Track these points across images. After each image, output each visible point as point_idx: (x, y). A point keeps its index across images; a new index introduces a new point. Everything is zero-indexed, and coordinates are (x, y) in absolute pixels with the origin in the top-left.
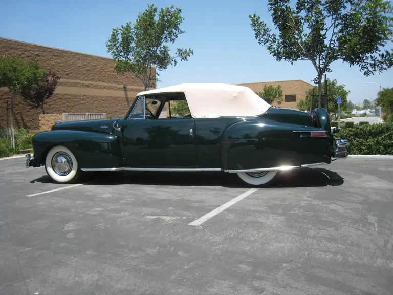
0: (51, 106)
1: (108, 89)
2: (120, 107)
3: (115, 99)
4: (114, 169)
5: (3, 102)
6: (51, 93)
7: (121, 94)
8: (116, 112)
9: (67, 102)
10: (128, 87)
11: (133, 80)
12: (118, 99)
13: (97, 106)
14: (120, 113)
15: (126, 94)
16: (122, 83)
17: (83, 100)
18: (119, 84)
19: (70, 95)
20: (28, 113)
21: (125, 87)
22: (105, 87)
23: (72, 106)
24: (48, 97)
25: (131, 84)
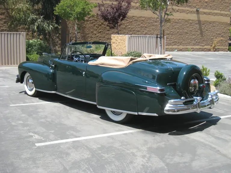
0: (127, 27)
1: (181, 12)
2: (191, 29)
3: (186, 21)
4: (53, 92)
5: (90, 23)
6: (124, 17)
7: (194, 17)
8: (187, 33)
9: (142, 23)
10: (201, 10)
11: (206, 4)
12: (191, 22)
13: (168, 28)
14: (191, 34)
15: (199, 17)
16: (195, 7)
17: (156, 22)
18: (192, 8)
19: (144, 17)
20: (108, 32)
21: (197, 11)
22: (177, 11)
23: (146, 27)
24: (122, 20)
25: (204, 8)
